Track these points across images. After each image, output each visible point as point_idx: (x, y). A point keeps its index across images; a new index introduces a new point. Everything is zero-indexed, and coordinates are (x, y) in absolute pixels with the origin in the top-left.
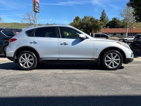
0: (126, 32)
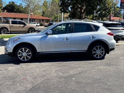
0: (28, 17)
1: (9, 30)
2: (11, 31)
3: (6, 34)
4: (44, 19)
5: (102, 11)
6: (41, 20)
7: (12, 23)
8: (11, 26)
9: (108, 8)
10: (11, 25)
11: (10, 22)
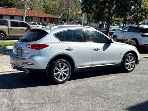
1: (7, 34)
2: (9, 36)
3: (2, 40)
4: (46, 17)
5: (137, 13)
6: (43, 19)
7: (12, 26)
8: (10, 29)
9: (145, 10)
10: (10, 27)
11: (9, 24)
